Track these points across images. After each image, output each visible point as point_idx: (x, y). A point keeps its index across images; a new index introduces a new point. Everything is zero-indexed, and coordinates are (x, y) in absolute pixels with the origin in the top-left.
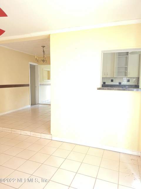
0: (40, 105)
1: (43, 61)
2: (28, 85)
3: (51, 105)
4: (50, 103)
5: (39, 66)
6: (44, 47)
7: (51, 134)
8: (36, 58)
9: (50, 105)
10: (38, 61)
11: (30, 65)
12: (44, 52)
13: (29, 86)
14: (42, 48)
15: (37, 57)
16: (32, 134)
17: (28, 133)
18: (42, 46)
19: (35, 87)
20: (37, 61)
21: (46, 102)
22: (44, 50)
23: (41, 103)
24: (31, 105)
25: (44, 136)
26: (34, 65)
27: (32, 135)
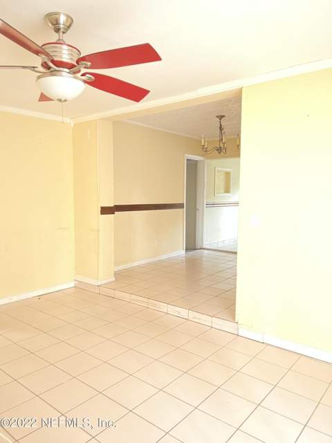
0: (206, 251)
1: (219, 150)
2: (180, 206)
3: (238, 254)
4: (236, 249)
5: (206, 161)
6: (221, 117)
7: (236, 321)
8: (203, 144)
9: (236, 253)
10: (206, 151)
11: (187, 160)
12: (221, 128)
13: (183, 207)
14: (218, 119)
15: (205, 142)
16: (192, 315)
17: (184, 313)
18: (217, 117)
19: (195, 209)
20: (204, 151)
21: (219, 246)
22: (221, 125)
23: (208, 247)
24: (186, 250)
25: (218, 323)
26: (196, 161)
27: (191, 318)
